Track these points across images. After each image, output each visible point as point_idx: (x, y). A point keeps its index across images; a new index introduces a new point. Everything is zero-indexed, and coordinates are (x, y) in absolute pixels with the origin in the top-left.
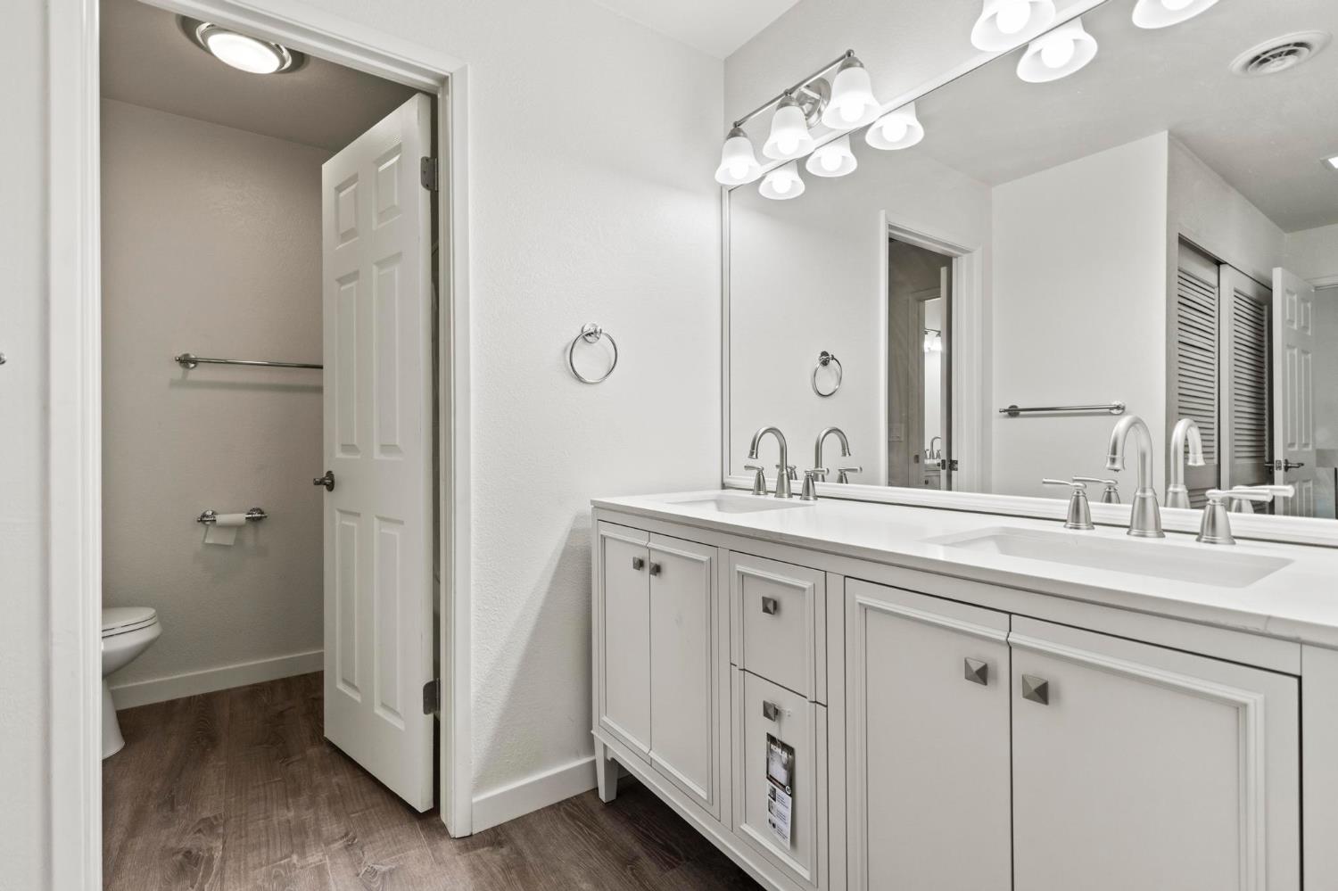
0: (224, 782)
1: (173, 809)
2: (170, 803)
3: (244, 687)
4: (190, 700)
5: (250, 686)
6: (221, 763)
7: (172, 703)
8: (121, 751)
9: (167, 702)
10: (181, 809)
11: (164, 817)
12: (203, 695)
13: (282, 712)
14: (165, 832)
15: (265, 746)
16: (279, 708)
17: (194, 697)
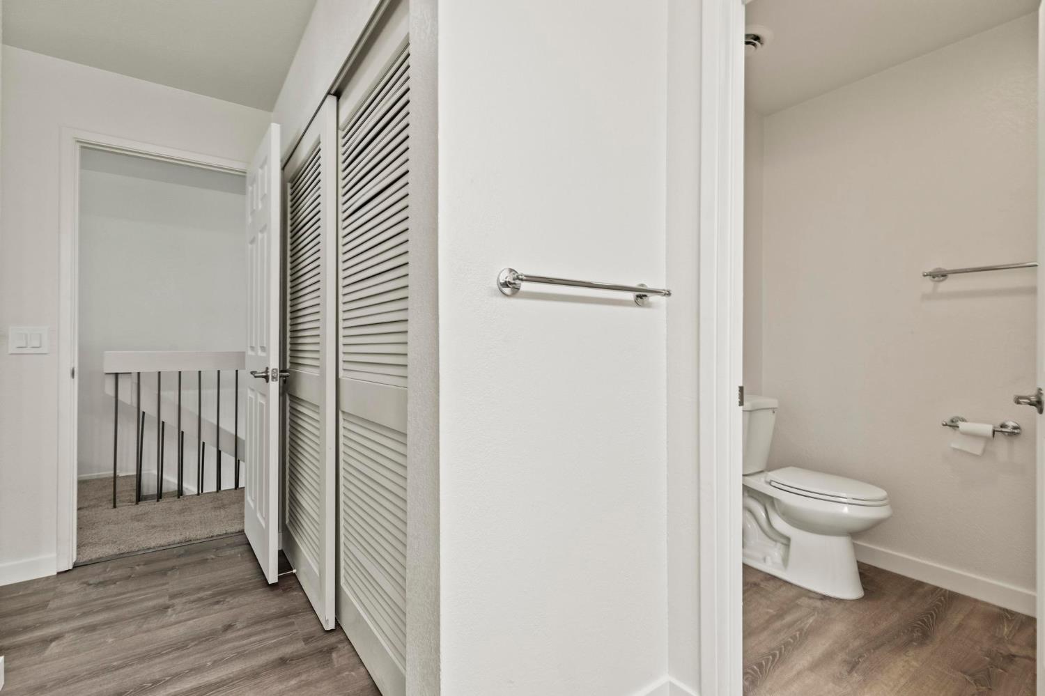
0: (903, 681)
1: (850, 672)
2: (852, 667)
3: (994, 606)
4: (935, 589)
5: (1000, 608)
6: (914, 663)
7: (920, 584)
8: (853, 600)
9: (917, 581)
10: (856, 677)
11: (840, 673)
12: (950, 591)
13: (1014, 656)
14: (831, 685)
15: (968, 678)
16: (1013, 650)
17: (942, 589)
